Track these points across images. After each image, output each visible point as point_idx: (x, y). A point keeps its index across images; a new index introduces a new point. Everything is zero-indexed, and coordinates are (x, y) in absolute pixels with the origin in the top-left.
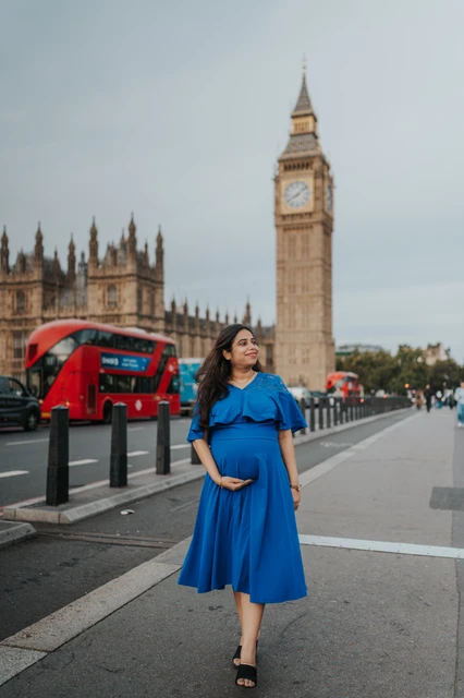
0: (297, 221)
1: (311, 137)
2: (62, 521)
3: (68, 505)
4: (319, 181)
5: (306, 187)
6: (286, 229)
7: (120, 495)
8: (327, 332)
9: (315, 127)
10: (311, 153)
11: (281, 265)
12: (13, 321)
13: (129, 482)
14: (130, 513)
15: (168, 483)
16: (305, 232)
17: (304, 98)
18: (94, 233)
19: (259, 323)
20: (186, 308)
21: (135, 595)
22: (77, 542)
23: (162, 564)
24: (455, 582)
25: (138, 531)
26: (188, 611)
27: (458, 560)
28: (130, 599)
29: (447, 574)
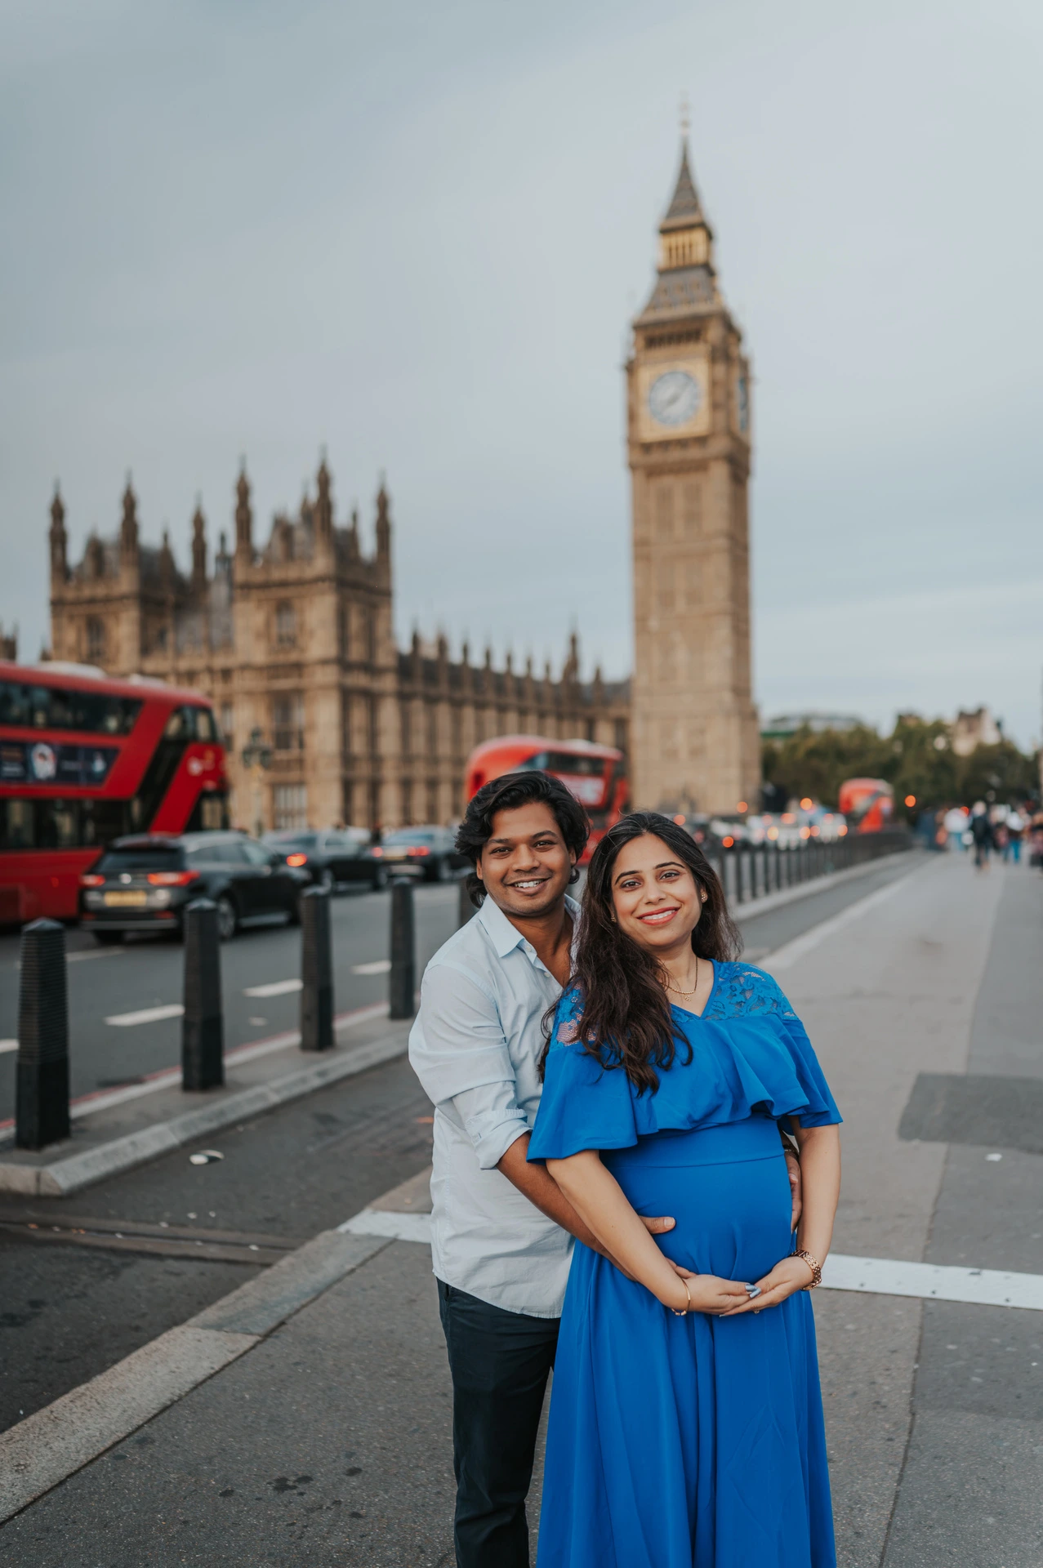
0: (675, 455)
1: (699, 275)
2: (44, 1189)
3: (66, 1145)
4: (720, 369)
5: (692, 382)
6: (652, 472)
7: (195, 1114)
8: (742, 689)
9: (709, 252)
10: (702, 308)
11: (642, 550)
13: (228, 1076)
14: (212, 1160)
15: (322, 1074)
16: (694, 479)
17: (685, 191)
18: (243, 491)
19: (598, 674)
20: (442, 645)
21: (108, 1444)
22: (60, 1251)
23: (213, 1334)
24: (909, 1376)
25: (213, 1214)
26: (221, 1495)
27: (931, 1304)
28: (90, 1457)
29: (894, 1352)
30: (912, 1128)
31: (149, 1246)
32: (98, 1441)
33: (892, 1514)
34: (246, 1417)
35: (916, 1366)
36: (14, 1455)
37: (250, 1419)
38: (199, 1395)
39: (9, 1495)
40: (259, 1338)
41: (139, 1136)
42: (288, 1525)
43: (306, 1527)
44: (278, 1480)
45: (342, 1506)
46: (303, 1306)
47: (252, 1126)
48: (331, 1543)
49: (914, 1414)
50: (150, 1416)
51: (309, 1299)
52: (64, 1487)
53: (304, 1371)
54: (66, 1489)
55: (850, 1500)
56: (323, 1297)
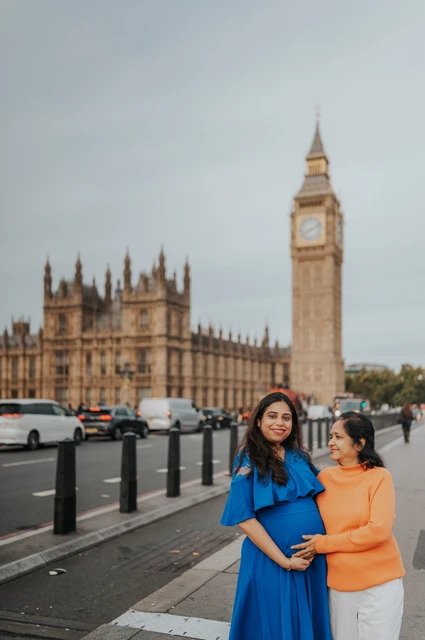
0: (311, 253)
1: (323, 178)
4: (331, 218)
5: (320, 224)
6: (301, 260)
7: (57, 547)
8: (337, 352)
9: (327, 168)
10: (323, 192)
11: (297, 293)
12: (55, 342)
13: (78, 526)
14: (60, 573)
16: (319, 263)
17: (317, 143)
18: (128, 263)
19: (277, 344)
20: (211, 331)
25: (51, 607)
41: (23, 560)
47: (87, 553)
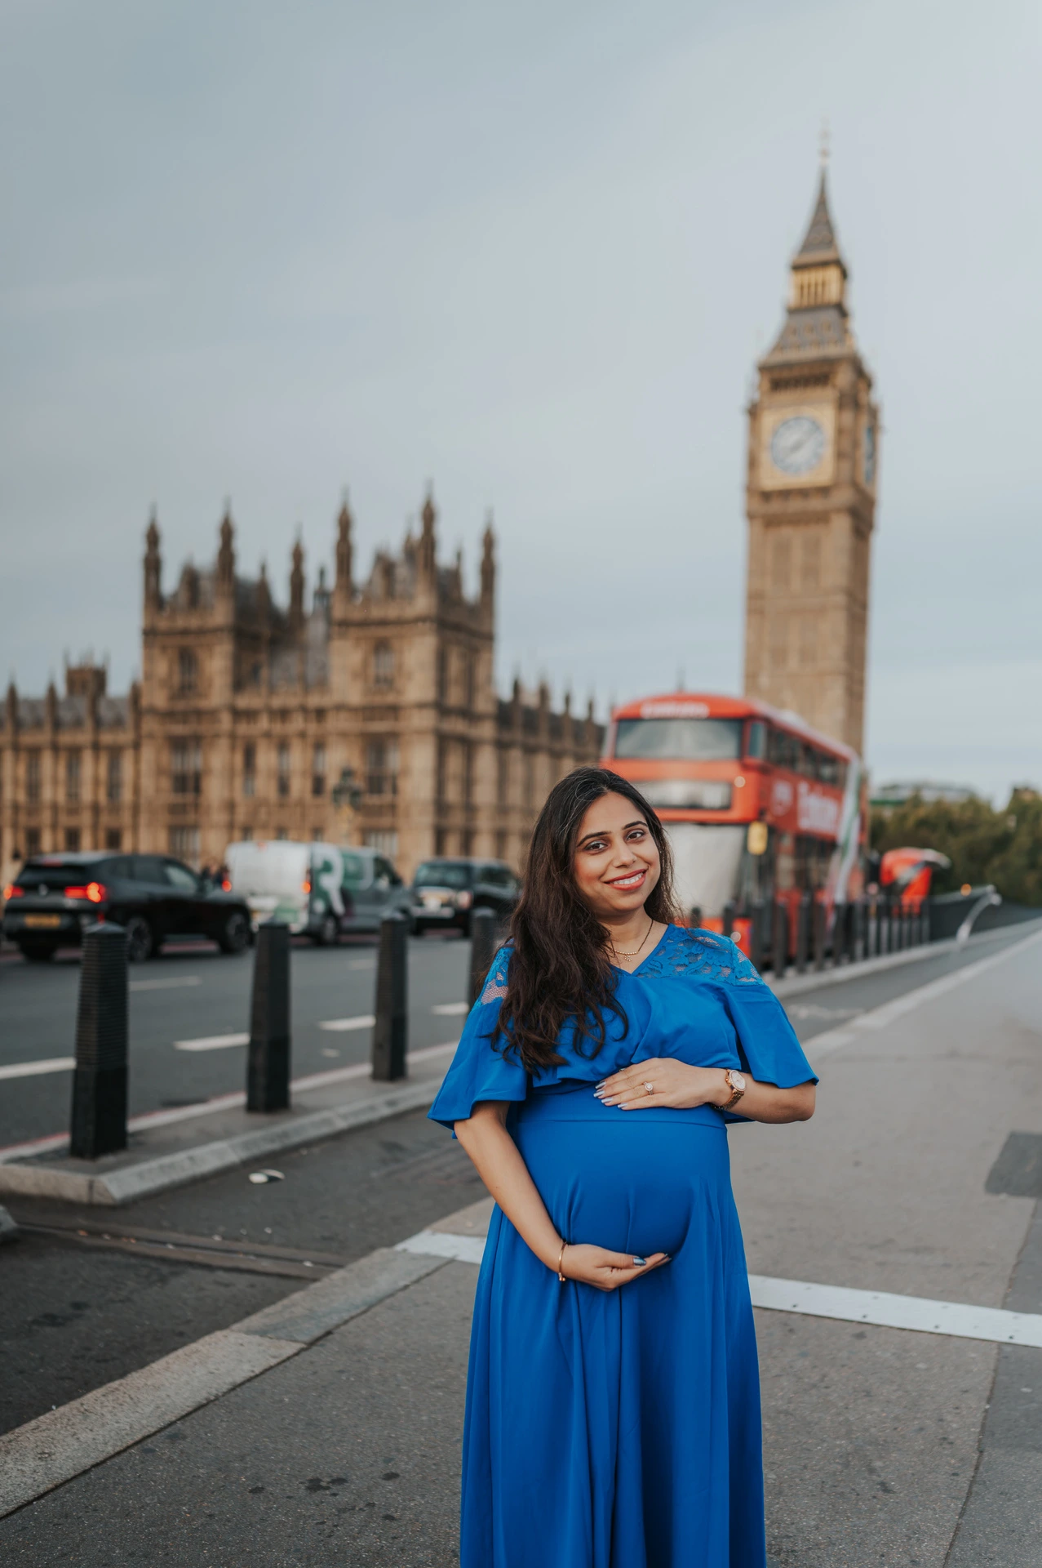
0: (795, 505)
1: (832, 316)
2: (97, 1198)
3: (122, 1156)
4: (848, 417)
5: (816, 427)
6: (771, 522)
7: (258, 1134)
9: (842, 291)
10: (832, 351)
11: (756, 604)
12: (170, 715)
13: (294, 1100)
14: (272, 1179)
15: (391, 1103)
16: (813, 531)
17: (822, 227)
18: (345, 524)
20: (544, 694)
21: (138, 1437)
22: (109, 1257)
23: (256, 1339)
24: (980, 1416)
25: (268, 1231)
26: (251, 1491)
27: (1008, 1349)
28: (118, 1449)
29: (966, 1391)
30: (1000, 1181)
31: (200, 1257)
32: (127, 1434)
33: (951, 1545)
34: (283, 1419)
35: (988, 1407)
36: (39, 1443)
37: (287, 1421)
38: (237, 1395)
39: (30, 1481)
40: (303, 1346)
41: (198, 1152)
42: (317, 1524)
43: (336, 1526)
44: (311, 1481)
45: (376, 1509)
46: (352, 1318)
47: (316, 1150)
48: (361, 1543)
49: (981, 1452)
50: (184, 1413)
51: (359, 1311)
52: (87, 1476)
53: (348, 1379)
54: (90, 1478)
55: (908, 1530)
56: (374, 1310)
